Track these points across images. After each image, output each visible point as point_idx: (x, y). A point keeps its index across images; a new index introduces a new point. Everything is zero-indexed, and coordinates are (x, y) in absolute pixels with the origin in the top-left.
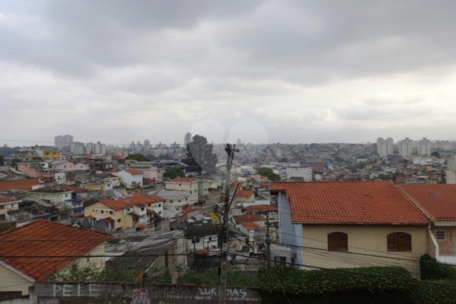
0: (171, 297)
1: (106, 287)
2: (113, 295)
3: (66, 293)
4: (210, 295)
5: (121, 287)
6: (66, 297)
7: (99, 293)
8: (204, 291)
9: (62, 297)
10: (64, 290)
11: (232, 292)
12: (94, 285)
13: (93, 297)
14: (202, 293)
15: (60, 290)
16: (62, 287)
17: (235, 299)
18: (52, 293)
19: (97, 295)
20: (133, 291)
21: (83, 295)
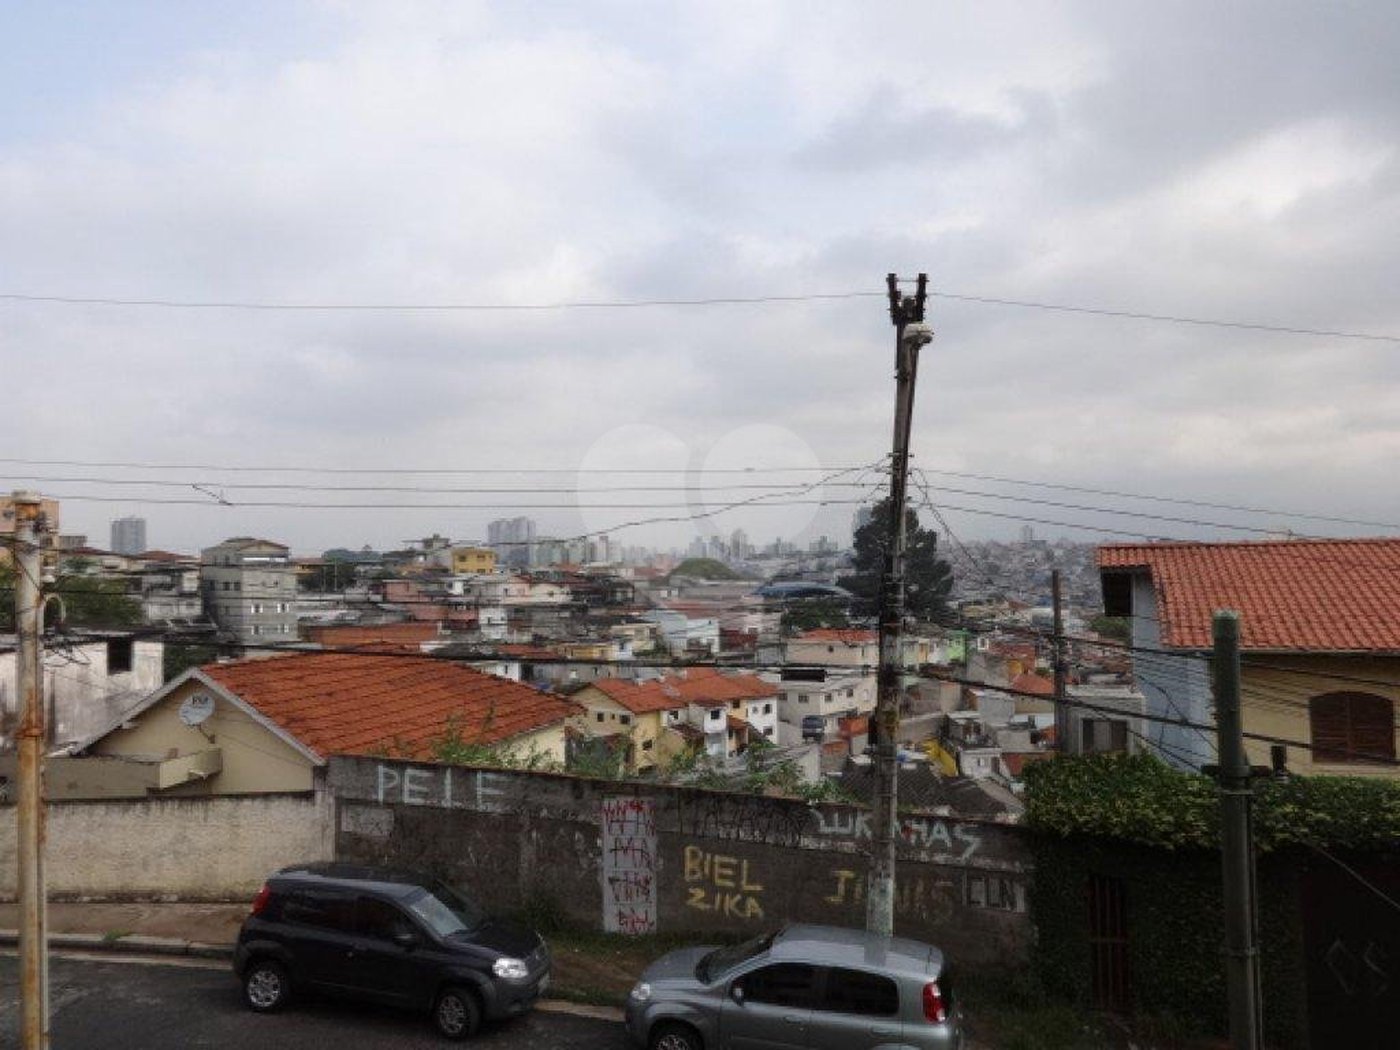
0: (723, 835)
1: (526, 787)
2: (544, 813)
3: (412, 793)
4: (850, 837)
5: (567, 790)
6: (413, 806)
7: (506, 801)
8: (829, 823)
9: (402, 803)
10: (407, 786)
11: (929, 833)
12: (491, 776)
13: (486, 814)
14: (825, 829)
15: (395, 783)
16: (402, 776)
17: (940, 858)
18: (375, 788)
19: (497, 809)
20: (606, 803)
21: (458, 804)
